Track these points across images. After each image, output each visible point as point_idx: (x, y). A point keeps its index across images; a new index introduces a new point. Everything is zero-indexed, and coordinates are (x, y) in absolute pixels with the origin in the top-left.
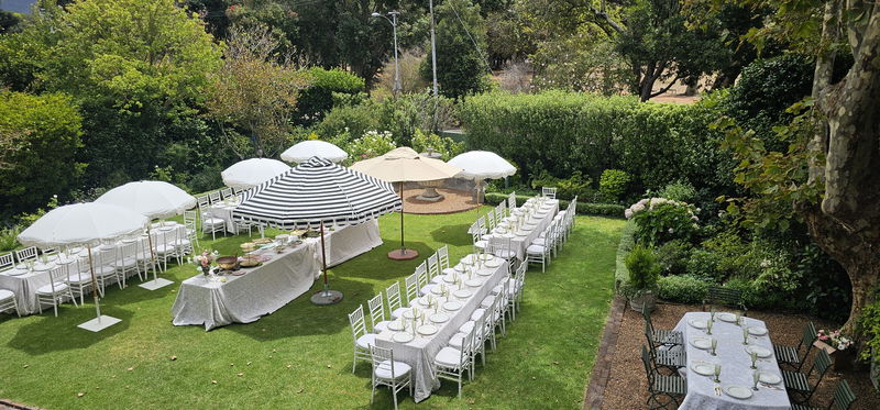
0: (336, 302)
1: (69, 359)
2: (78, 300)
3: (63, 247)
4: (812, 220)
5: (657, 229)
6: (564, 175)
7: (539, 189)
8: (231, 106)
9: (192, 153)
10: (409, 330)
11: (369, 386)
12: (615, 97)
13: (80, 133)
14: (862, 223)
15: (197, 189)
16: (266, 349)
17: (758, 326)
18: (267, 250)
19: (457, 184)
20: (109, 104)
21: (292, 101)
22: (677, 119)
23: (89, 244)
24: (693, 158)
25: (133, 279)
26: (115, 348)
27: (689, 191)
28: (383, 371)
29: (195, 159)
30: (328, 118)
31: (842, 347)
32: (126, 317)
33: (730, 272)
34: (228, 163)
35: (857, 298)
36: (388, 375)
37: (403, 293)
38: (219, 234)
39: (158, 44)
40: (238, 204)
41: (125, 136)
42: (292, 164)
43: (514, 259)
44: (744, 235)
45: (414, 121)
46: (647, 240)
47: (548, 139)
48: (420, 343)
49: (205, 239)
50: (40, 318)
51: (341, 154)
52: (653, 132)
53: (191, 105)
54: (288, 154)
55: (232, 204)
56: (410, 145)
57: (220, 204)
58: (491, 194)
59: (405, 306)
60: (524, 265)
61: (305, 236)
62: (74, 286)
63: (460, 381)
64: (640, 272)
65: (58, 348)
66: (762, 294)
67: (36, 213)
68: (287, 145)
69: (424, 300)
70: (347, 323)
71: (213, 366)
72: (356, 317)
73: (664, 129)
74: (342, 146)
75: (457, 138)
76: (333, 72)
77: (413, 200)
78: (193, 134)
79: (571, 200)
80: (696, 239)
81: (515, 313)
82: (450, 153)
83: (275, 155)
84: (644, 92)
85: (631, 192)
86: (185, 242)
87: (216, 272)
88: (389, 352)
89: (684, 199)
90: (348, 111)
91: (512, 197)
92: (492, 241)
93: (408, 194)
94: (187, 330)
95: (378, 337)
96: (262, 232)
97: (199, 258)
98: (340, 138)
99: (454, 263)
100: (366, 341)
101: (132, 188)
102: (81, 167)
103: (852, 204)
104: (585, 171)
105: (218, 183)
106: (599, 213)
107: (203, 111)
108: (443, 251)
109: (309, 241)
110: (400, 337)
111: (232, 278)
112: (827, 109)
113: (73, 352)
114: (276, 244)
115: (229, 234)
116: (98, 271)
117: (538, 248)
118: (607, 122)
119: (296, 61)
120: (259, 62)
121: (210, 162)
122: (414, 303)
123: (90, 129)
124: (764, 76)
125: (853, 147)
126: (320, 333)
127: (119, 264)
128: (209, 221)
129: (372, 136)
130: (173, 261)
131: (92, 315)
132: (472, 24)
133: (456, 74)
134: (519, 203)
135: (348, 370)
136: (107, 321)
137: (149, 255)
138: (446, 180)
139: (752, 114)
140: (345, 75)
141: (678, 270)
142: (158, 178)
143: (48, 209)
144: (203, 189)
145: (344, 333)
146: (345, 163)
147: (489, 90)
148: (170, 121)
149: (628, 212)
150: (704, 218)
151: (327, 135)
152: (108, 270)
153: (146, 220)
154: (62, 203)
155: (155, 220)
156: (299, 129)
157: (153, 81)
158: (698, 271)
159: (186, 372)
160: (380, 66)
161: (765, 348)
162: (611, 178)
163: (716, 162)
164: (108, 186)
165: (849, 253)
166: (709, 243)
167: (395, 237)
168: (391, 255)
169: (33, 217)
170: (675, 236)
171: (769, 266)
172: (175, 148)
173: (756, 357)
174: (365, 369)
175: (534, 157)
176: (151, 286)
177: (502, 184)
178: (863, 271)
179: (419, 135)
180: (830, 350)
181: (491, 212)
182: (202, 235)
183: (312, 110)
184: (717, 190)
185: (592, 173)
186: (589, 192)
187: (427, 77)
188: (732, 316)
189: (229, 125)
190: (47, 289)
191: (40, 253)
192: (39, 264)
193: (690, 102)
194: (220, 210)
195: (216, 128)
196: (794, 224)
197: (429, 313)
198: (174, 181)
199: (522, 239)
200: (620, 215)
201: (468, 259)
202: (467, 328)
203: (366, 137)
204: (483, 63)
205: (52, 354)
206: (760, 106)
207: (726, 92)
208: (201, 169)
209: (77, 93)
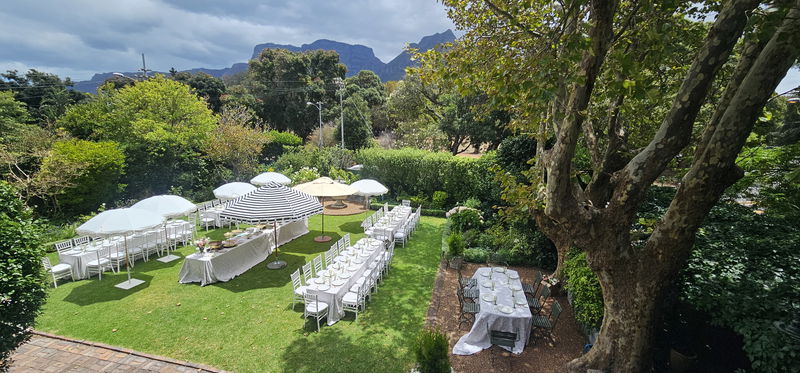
0: (283, 267)
1: (107, 308)
2: (116, 269)
3: (107, 236)
4: (538, 218)
5: (463, 223)
6: (414, 194)
7: (400, 201)
8: (222, 152)
9: (195, 179)
10: (327, 283)
11: (303, 317)
12: (439, 153)
13: (123, 166)
14: (564, 219)
15: (198, 200)
16: (239, 297)
17: (514, 274)
18: (240, 236)
19: (355, 199)
20: (143, 149)
21: (259, 150)
22: (471, 165)
23: (125, 234)
24: (480, 185)
25: (154, 256)
26: (139, 299)
27: (478, 203)
28: (311, 308)
29: (197, 182)
30: (280, 159)
31: (554, 284)
32: (148, 280)
33: (499, 246)
34: (217, 185)
35: (560, 258)
36: (314, 310)
37: (324, 262)
38: (211, 228)
39: (178, 114)
40: (223, 209)
41: (152, 168)
42: (258, 186)
43: (387, 241)
44: (506, 226)
45: (330, 163)
46: (458, 229)
47: (405, 174)
48: (334, 291)
49: (202, 230)
50: (88, 282)
51: (288, 180)
52: (458, 171)
53: (196, 151)
54: (257, 180)
55: (220, 209)
56: (327, 176)
57: (212, 209)
58: (373, 204)
59: (325, 268)
60: (392, 245)
61: (264, 228)
62: (114, 260)
63: (356, 312)
64: (455, 248)
65: (100, 300)
66: (515, 257)
67: (89, 214)
68: (255, 175)
69: (336, 266)
70: (290, 279)
71: (204, 308)
72: (295, 276)
73: (465, 171)
74: (288, 176)
75: (355, 172)
76: (283, 134)
77: (329, 207)
78: (196, 167)
79: (417, 207)
80: (482, 229)
81: (388, 272)
82: (351, 181)
83: (247, 180)
84: (454, 150)
85: (449, 203)
86: (189, 232)
87: (208, 250)
88: (314, 297)
89: (476, 207)
90: (292, 156)
91: (386, 205)
92: (375, 230)
93: (327, 203)
94: (188, 286)
95: (309, 288)
96: (237, 226)
97: (198, 242)
98: (287, 171)
99: (353, 244)
100: (301, 290)
101: (155, 199)
102: (122, 187)
103: (559, 210)
104: (425, 192)
105: (212, 197)
106: (432, 215)
107: (204, 154)
108: (347, 236)
109: (267, 232)
110: (322, 288)
111: (218, 254)
112: (545, 162)
113: (110, 303)
114: (246, 233)
115: (217, 228)
116: (130, 251)
117: (400, 234)
118: (435, 166)
119: (262, 127)
120: (239, 127)
121: (206, 184)
122: (330, 267)
123: (130, 163)
124: (513, 145)
125: (558, 181)
126: (273, 286)
127: (145, 246)
128: (204, 220)
129: (306, 170)
130: (181, 244)
131: (124, 278)
132: (364, 111)
133: (354, 137)
134: (390, 209)
135: (290, 308)
136: (136, 282)
137: (165, 241)
138: (349, 196)
139: (508, 164)
140: (290, 135)
141: (474, 245)
142: (173, 193)
143: (98, 213)
144: (201, 201)
145: (288, 285)
146: (290, 186)
147: (373, 146)
148: (182, 159)
149: (448, 214)
150: (486, 218)
151: (279, 169)
152: (137, 250)
153: (164, 219)
154: (108, 208)
155: (170, 219)
156: (263, 165)
157: (173, 136)
158: (484, 246)
159: (187, 313)
160: (310, 131)
161: (518, 286)
162: (438, 196)
163: (491, 188)
164: (139, 199)
165: (556, 235)
166: (488, 230)
167: (318, 228)
168: (316, 239)
169: (88, 217)
170: (471, 227)
171: (518, 242)
172: (184, 176)
173: (514, 290)
174: (300, 307)
175: (398, 184)
176: (165, 260)
177: (380, 198)
178: (562, 244)
179: (333, 170)
180: (549, 285)
181: (374, 214)
182: (200, 228)
183: (271, 154)
184: (492, 202)
185: (428, 193)
186: (427, 203)
187: (338, 138)
188: (501, 269)
189: (220, 163)
190: (95, 263)
191: (91, 240)
192: (90, 247)
193: (477, 157)
194: (212, 213)
195: (211, 165)
196: (530, 220)
197: (338, 273)
198: (183, 195)
199: (391, 230)
200: (444, 216)
201: (361, 241)
202: (361, 281)
203: (302, 171)
204: (369, 131)
205: (96, 304)
206: (511, 160)
207: (495, 152)
208: (200, 188)
209: (123, 141)
